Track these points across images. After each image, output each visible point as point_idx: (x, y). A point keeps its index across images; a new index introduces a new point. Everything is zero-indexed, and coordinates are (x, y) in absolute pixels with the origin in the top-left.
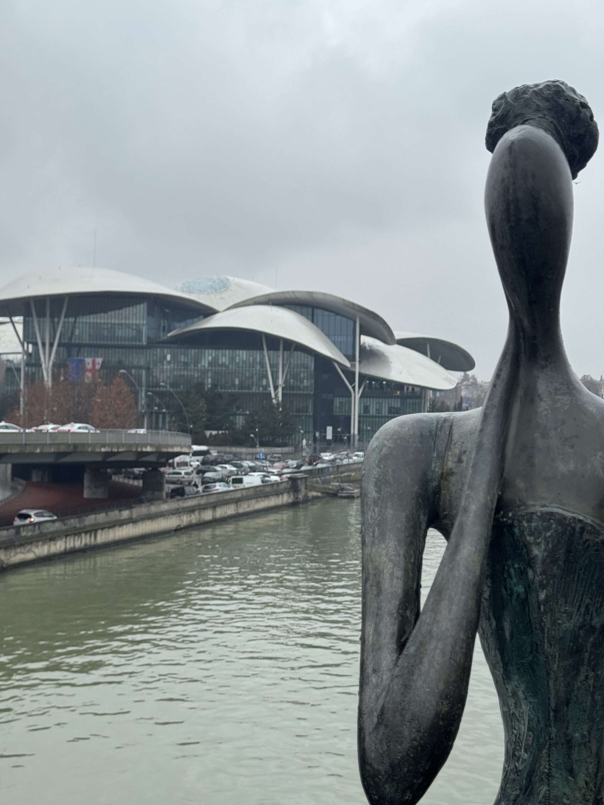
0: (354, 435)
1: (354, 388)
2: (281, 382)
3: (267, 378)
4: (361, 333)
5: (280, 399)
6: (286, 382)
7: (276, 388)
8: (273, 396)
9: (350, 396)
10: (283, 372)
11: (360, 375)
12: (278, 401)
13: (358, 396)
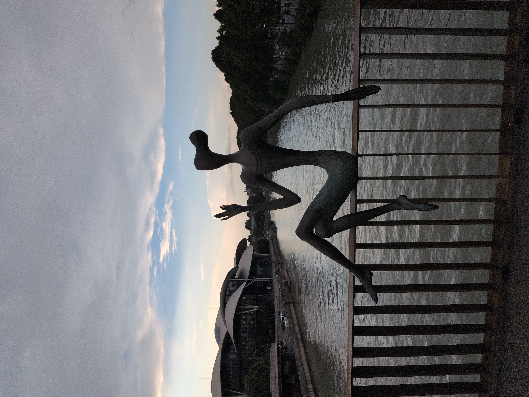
0: (269, 279)
1: (253, 280)
2: (251, 307)
3: (250, 312)
4: (235, 278)
5: (257, 307)
6: (252, 305)
7: (254, 308)
8: (257, 309)
9: (256, 281)
10: (248, 306)
11: (249, 278)
12: (258, 307)
13: (256, 279)
